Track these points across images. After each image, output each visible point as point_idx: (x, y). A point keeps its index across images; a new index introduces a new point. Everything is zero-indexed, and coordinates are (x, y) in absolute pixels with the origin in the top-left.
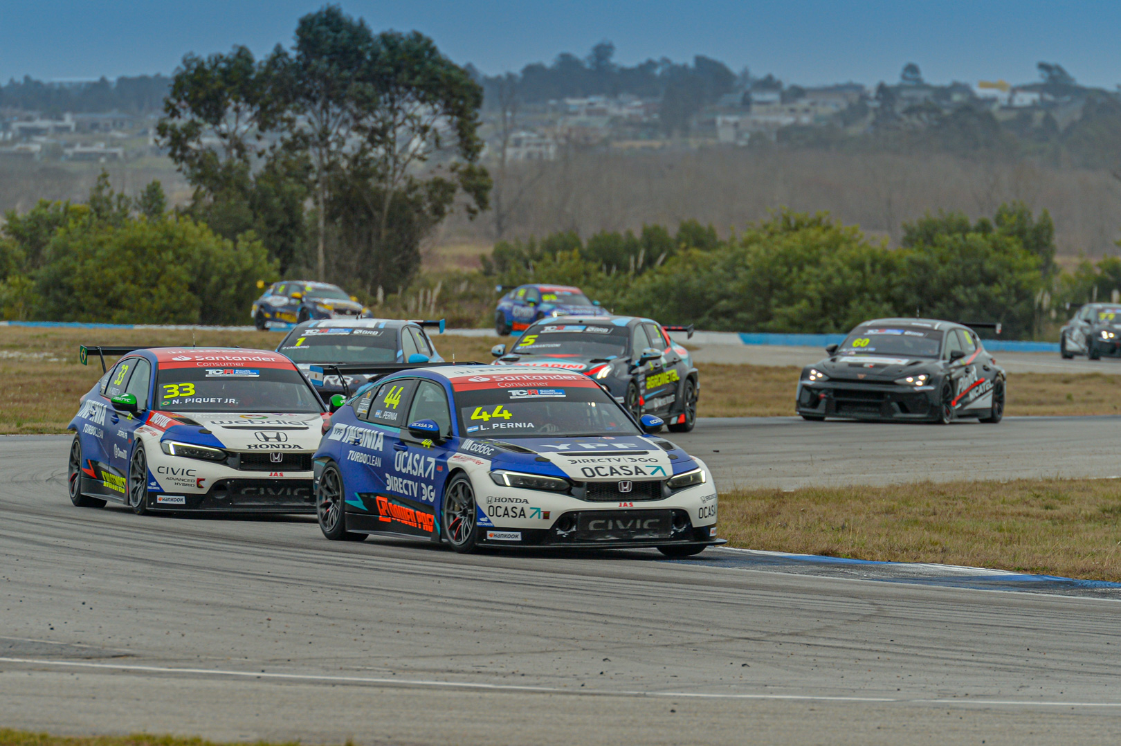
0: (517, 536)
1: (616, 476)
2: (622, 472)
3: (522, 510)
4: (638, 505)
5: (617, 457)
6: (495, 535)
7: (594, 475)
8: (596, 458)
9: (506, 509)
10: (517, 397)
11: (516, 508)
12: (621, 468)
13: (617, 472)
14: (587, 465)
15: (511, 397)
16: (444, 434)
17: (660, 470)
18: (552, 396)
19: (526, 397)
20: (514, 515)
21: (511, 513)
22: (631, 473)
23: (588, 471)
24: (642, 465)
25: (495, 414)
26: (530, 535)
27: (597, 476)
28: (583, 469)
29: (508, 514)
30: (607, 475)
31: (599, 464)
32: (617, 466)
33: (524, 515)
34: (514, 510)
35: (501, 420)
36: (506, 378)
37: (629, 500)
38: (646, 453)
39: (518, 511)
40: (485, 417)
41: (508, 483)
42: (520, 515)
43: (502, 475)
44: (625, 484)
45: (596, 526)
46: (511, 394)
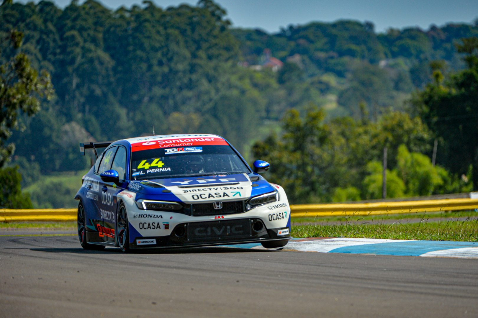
0: (153, 242)
1: (211, 199)
2: (215, 196)
3: (158, 224)
4: (226, 217)
5: (215, 187)
6: (142, 242)
7: (198, 198)
8: (202, 188)
9: (149, 224)
10: (171, 153)
11: (154, 223)
12: (216, 194)
13: (212, 196)
14: (195, 193)
15: (166, 153)
16: (122, 178)
17: (238, 194)
18: (193, 151)
19: (175, 153)
20: (154, 227)
21: (152, 227)
22: (221, 196)
23: (196, 197)
24: (228, 192)
25: (153, 164)
26: (161, 240)
27: (200, 200)
28: (193, 196)
29: (150, 227)
30: (206, 198)
31: (203, 192)
32: (213, 192)
33: (159, 227)
34: (153, 224)
35: (156, 167)
36: (166, 142)
37: (221, 214)
38: (238, 183)
39: (156, 225)
40: (147, 166)
41: (145, 207)
42: (157, 227)
43: (141, 203)
44: (218, 204)
45: (199, 232)
46: (166, 151)
